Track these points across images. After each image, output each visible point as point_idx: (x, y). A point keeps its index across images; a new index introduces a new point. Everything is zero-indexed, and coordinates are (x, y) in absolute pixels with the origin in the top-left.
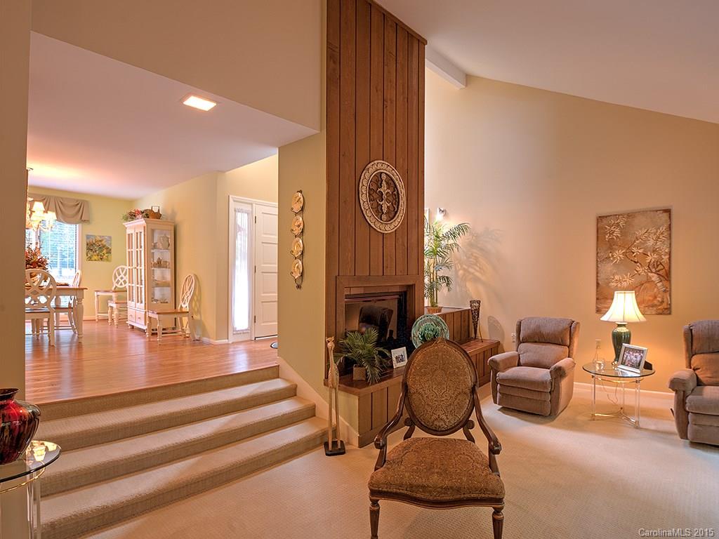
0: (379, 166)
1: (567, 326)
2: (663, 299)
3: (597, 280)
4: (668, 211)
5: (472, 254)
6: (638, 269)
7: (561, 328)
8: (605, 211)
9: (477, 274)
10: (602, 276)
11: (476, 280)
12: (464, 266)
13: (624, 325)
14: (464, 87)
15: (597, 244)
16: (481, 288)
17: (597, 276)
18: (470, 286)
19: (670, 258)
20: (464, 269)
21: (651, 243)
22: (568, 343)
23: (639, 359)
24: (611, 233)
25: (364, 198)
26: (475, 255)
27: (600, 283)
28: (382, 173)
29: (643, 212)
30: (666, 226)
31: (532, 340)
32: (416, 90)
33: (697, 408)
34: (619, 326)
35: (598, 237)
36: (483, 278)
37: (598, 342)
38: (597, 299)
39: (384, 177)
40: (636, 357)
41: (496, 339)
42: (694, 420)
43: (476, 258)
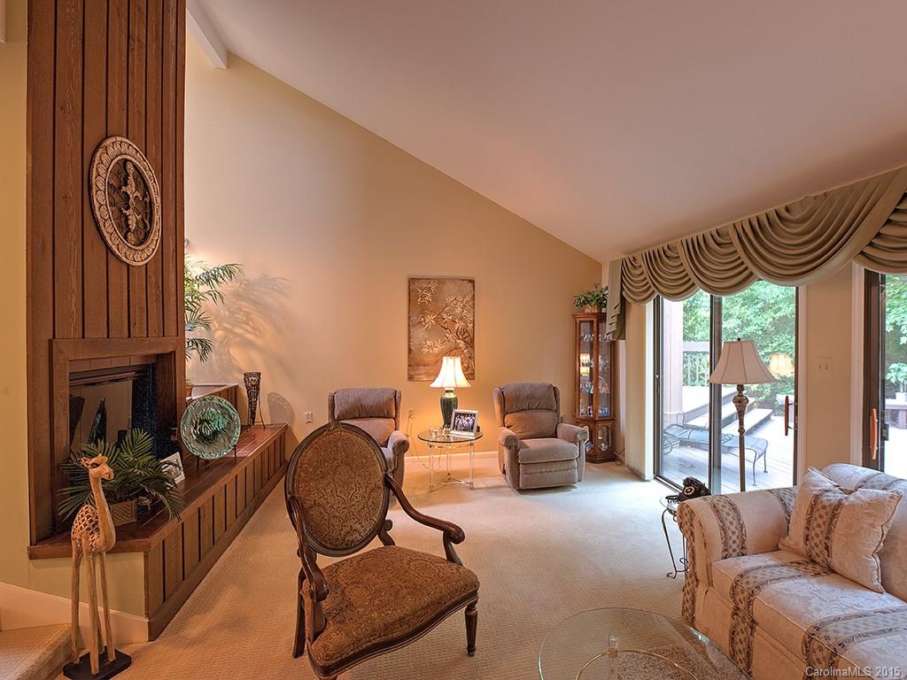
0: (124, 147)
1: (392, 396)
2: (468, 364)
3: (409, 345)
4: (472, 281)
5: (240, 309)
6: (447, 335)
7: (385, 398)
8: (417, 273)
9: (248, 336)
10: (414, 341)
11: (247, 344)
12: (226, 325)
13: (452, 391)
14: (225, 68)
15: (409, 307)
16: (255, 356)
17: (409, 341)
18: (236, 354)
19: (473, 327)
20: (225, 329)
21: (458, 310)
22: (394, 416)
23: (471, 422)
24: (423, 297)
25: (100, 198)
26: (244, 309)
27: (412, 348)
28: (126, 160)
29: (453, 280)
30: (470, 296)
31: (351, 416)
32: (174, 44)
33: (528, 459)
34: (447, 391)
35: (410, 300)
36: (259, 342)
37: (410, 411)
38: (409, 366)
39: (130, 167)
40: (468, 421)
41: (282, 421)
42: (525, 470)
43: (247, 314)
